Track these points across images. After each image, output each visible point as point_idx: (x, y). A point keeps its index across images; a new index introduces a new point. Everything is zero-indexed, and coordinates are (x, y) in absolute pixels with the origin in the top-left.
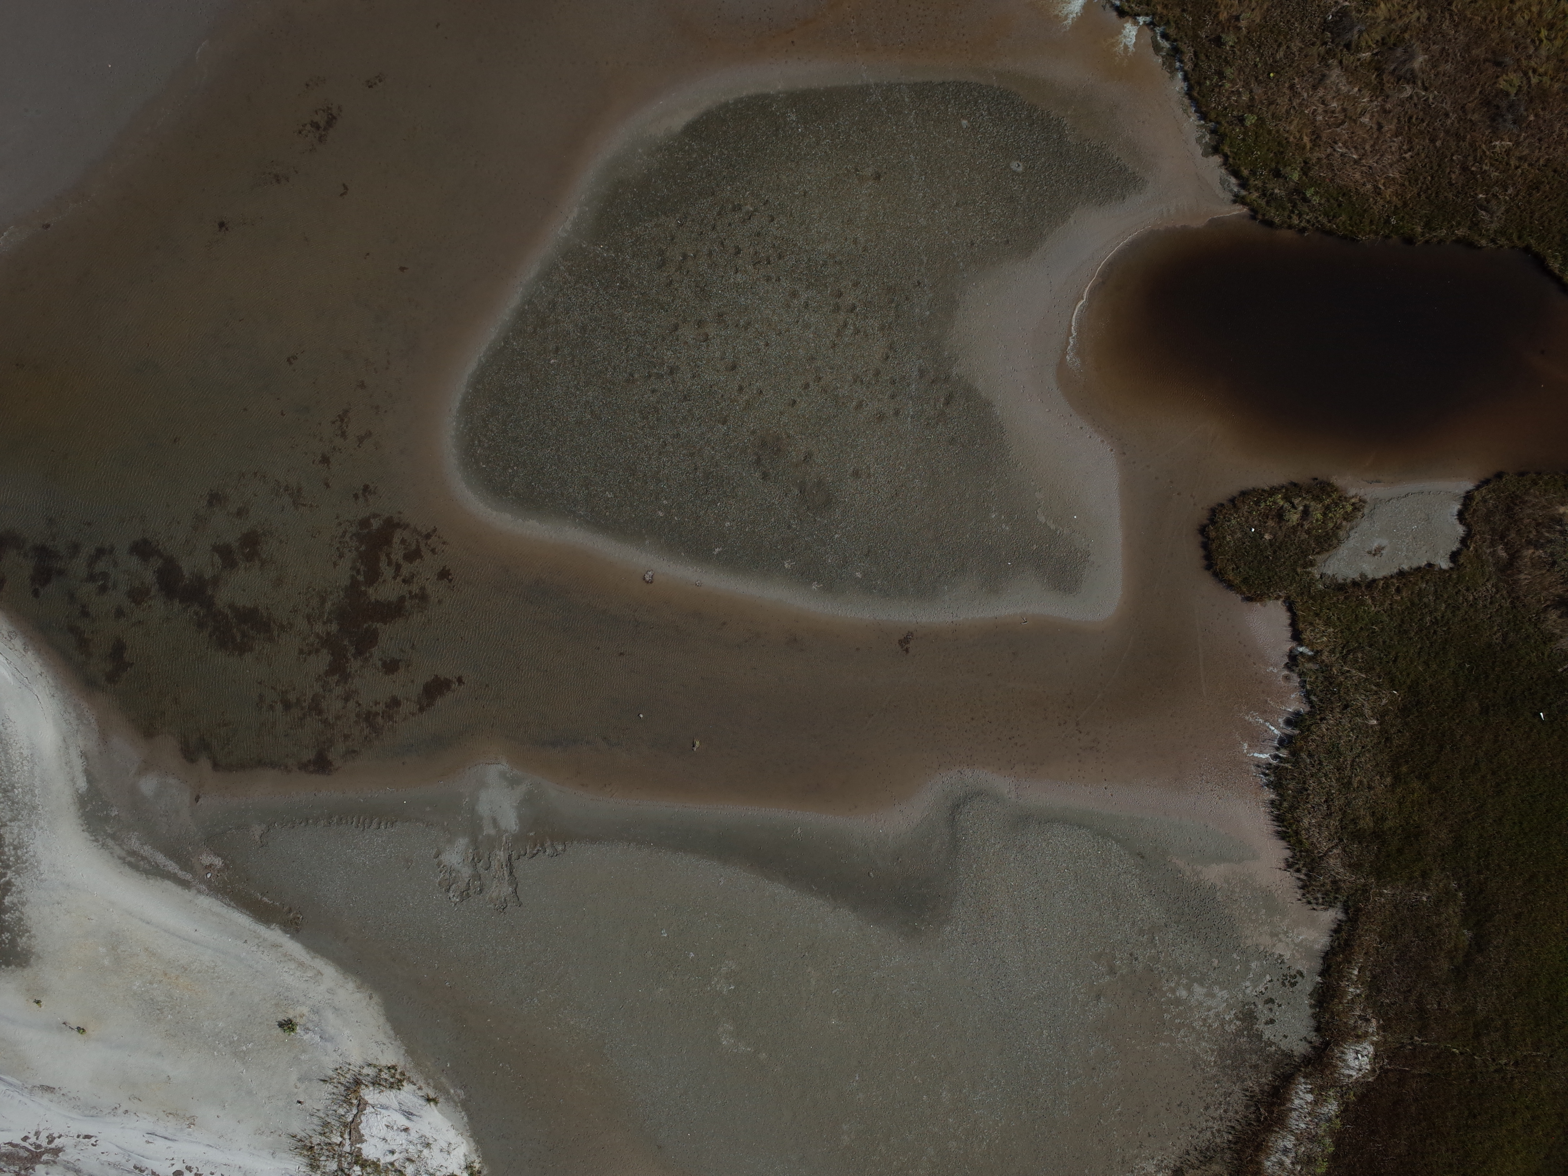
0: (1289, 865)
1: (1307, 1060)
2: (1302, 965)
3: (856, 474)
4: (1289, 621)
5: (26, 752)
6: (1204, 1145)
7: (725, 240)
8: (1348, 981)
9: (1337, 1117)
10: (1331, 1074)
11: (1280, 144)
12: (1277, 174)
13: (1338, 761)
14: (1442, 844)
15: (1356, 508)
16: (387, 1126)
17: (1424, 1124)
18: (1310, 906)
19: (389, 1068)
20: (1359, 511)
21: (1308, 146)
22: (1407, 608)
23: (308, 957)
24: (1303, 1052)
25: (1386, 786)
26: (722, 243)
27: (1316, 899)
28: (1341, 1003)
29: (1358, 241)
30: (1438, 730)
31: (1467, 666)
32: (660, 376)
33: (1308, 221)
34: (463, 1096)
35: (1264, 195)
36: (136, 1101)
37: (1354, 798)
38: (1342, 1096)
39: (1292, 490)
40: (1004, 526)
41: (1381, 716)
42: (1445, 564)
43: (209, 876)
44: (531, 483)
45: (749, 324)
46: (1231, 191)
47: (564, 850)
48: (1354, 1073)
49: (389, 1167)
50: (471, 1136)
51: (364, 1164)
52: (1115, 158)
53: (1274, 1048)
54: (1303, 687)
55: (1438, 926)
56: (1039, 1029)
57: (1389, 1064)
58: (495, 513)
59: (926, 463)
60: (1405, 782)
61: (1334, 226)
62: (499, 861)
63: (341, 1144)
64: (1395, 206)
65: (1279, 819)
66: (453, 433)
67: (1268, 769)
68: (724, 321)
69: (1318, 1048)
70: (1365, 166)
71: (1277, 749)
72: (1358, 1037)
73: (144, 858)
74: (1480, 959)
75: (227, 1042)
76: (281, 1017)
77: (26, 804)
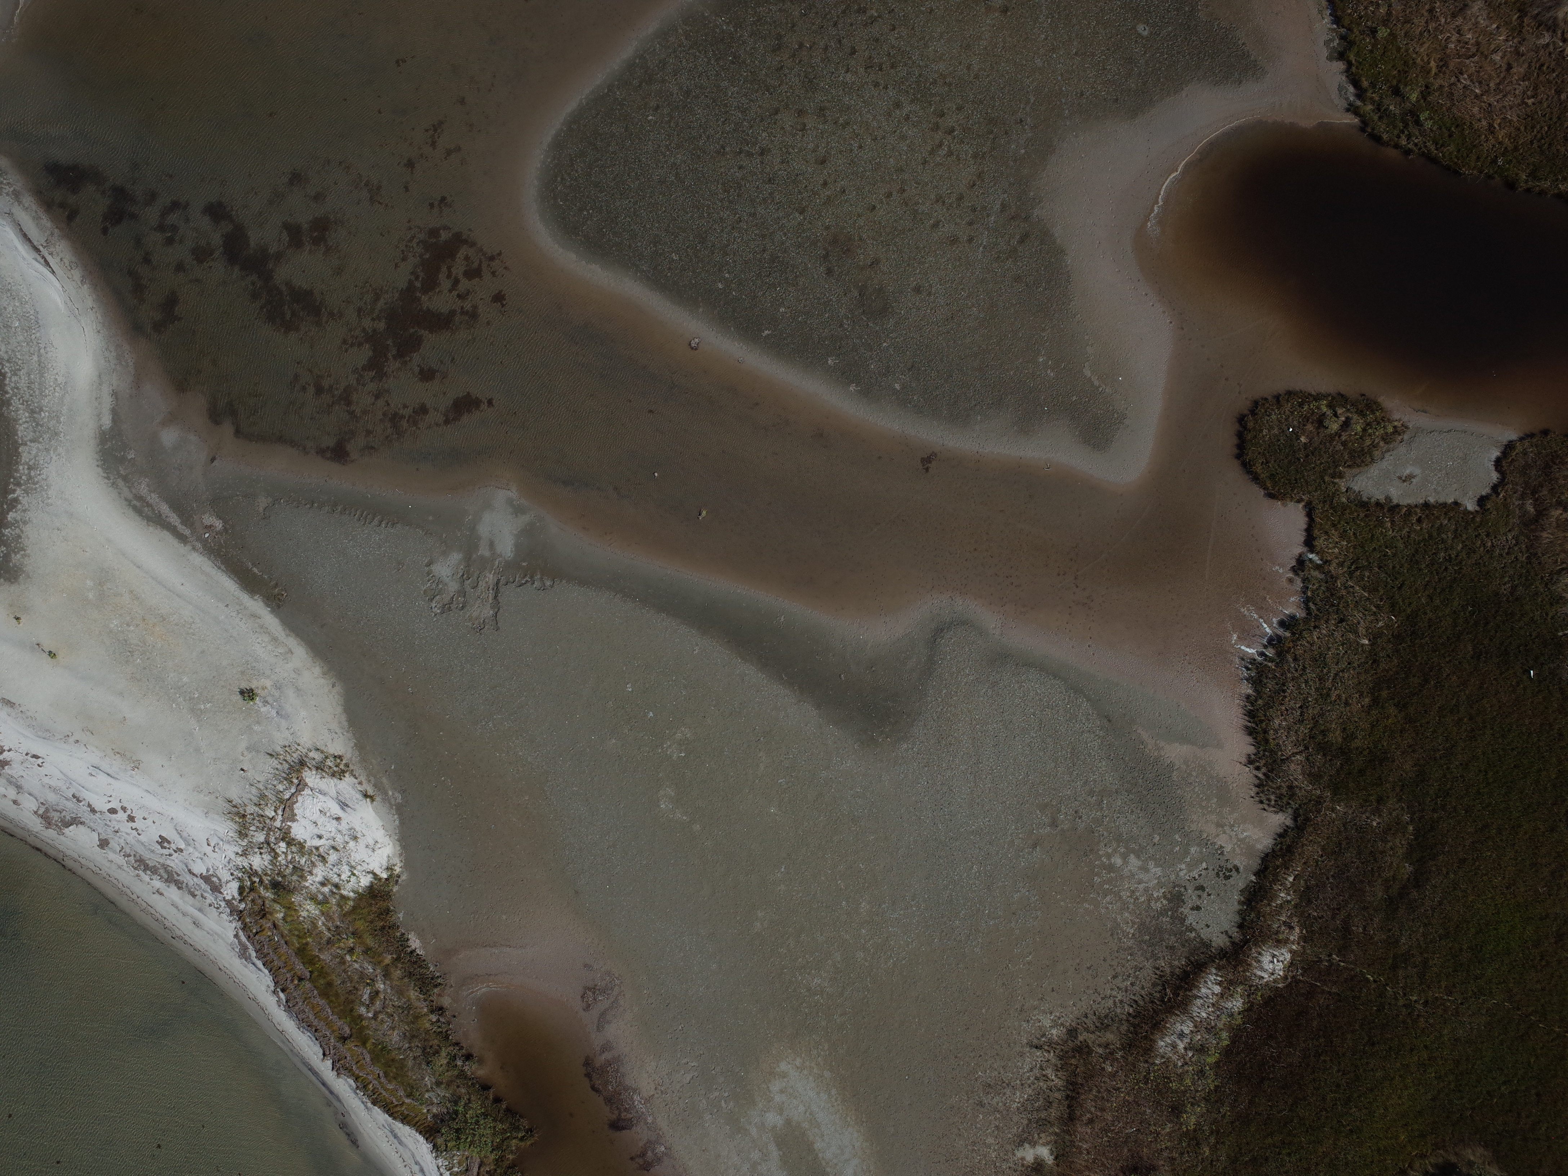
0: (1250, 762)
1: (1223, 954)
2: (1240, 861)
3: (918, 290)
4: (1305, 526)
5: (60, 379)
6: (1104, 1012)
7: (843, 38)
8: (1281, 885)
9: (1239, 1014)
10: (1244, 971)
11: (1406, 63)
12: (1396, 92)
13: (1322, 671)
14: (1404, 775)
15: (1396, 431)
16: (321, 811)
17: (1322, 1040)
18: (1261, 806)
19: (335, 757)
20: (1399, 434)
21: (1434, 71)
22: (1424, 539)
23: (283, 634)
24: (1222, 945)
25: (1363, 706)
26: (840, 42)
27: (1269, 800)
28: (1269, 905)
29: (1460, 174)
30: (1427, 664)
31: (1470, 608)
32: (750, 155)
33: (1416, 145)
34: (399, 800)
35: (1379, 110)
36: (88, 733)
37: (1329, 711)
38: (1249, 996)
39: (1338, 400)
40: (1049, 372)
41: (1375, 637)
42: (1471, 506)
43: (207, 535)
44: (602, 229)
45: (848, 123)
46: (1347, 99)
47: (552, 586)
48: (1266, 976)
49: (314, 850)
50: (399, 840)
51: (290, 842)
52: (1240, 42)
53: (1193, 934)
54: (1304, 593)
55: (1382, 852)
56: (970, 863)
57: (1302, 975)
58: (561, 250)
59: (987, 294)
60: (1382, 706)
61: (1441, 155)
62: (487, 583)
63: (273, 819)
64: (1506, 148)
65: (1251, 714)
66: (539, 165)
67: (1251, 663)
68: (824, 116)
69: (1237, 944)
70: (1485, 102)
71: (1265, 647)
72: (1278, 941)
73: (149, 505)
74: (1414, 894)
75: (187, 698)
76: (244, 685)
77: (49, 428)
